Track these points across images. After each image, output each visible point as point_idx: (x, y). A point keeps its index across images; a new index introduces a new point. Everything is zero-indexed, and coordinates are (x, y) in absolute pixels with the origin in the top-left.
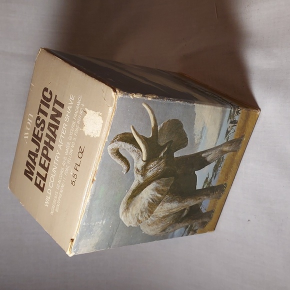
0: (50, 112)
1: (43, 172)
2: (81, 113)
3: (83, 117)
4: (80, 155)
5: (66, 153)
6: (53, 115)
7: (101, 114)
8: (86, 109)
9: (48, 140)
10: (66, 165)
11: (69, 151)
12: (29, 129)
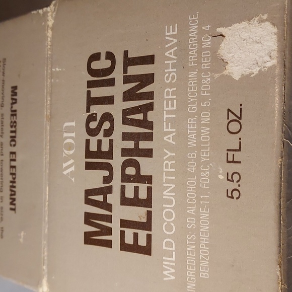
0: (119, 89)
1: (137, 214)
2: (208, 42)
3: (214, 50)
4: (234, 127)
5: (192, 143)
6: (129, 91)
7: (265, 17)
8: (221, 30)
9: (130, 144)
10: (198, 167)
11: (198, 135)
12: (71, 152)
